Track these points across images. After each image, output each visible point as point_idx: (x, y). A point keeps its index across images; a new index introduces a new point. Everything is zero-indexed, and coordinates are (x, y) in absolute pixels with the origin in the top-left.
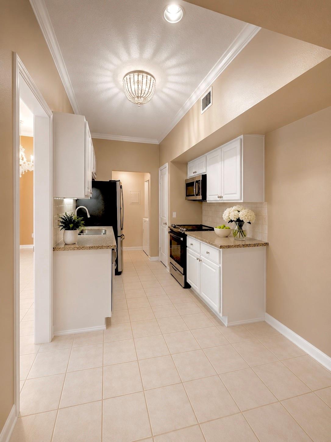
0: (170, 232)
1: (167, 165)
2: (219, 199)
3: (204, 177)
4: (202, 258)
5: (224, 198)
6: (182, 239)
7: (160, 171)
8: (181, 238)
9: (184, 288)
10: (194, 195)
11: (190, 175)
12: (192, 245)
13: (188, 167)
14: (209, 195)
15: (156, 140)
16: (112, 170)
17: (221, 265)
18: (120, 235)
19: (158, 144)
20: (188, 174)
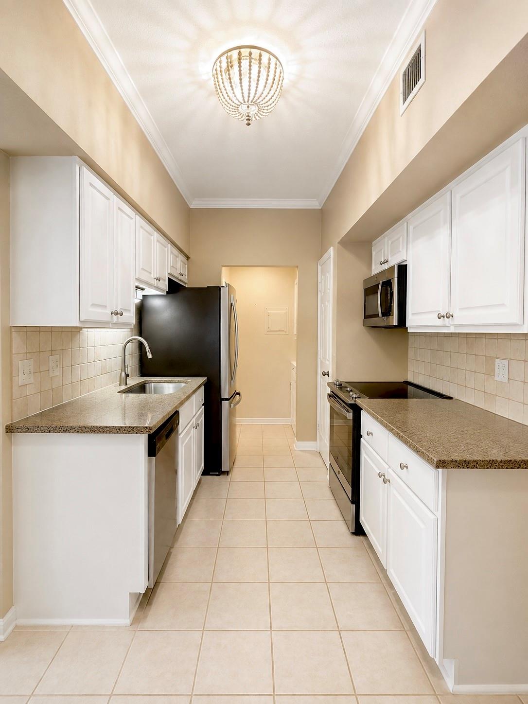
0: (330, 396)
1: (331, 251)
2: (440, 322)
3: (403, 269)
4: (390, 474)
5: (456, 321)
6: (350, 416)
7: (320, 268)
8: (348, 414)
9: (353, 533)
10: (377, 316)
11: (376, 269)
12: (370, 435)
13: (374, 253)
14: (413, 314)
15: (315, 199)
16: (223, 266)
17: (439, 514)
18: (227, 397)
19: (320, 208)
20: (373, 267)
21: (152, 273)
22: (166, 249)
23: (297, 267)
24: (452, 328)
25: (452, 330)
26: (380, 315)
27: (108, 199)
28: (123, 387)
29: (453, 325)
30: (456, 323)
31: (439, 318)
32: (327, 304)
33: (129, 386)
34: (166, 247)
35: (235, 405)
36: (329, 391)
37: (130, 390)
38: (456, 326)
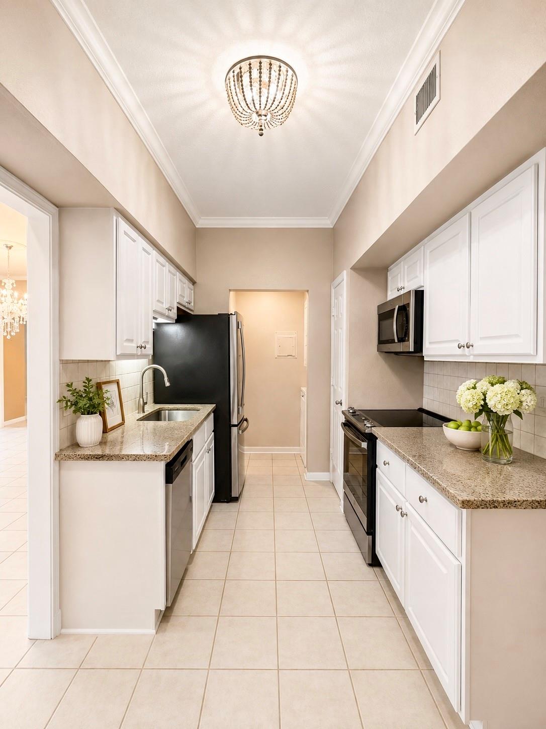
0: (345, 425)
1: (345, 272)
2: (460, 351)
3: (419, 295)
4: (407, 508)
5: (476, 350)
6: (364, 445)
7: (333, 290)
8: (363, 443)
9: (370, 565)
10: (393, 341)
11: (392, 295)
12: (387, 465)
13: (389, 278)
14: (430, 343)
15: (327, 218)
16: (230, 290)
17: (463, 560)
18: (236, 423)
19: (332, 227)
20: (389, 293)
21: (165, 303)
22: (175, 277)
23: (308, 291)
24: (472, 357)
25: (471, 359)
26: (396, 341)
27: (134, 241)
28: (142, 415)
29: (472, 355)
30: (476, 353)
31: (460, 348)
32: (340, 330)
33: (146, 414)
34: (174, 275)
35: (243, 432)
36: (343, 420)
37: (147, 418)
38: (475, 356)
